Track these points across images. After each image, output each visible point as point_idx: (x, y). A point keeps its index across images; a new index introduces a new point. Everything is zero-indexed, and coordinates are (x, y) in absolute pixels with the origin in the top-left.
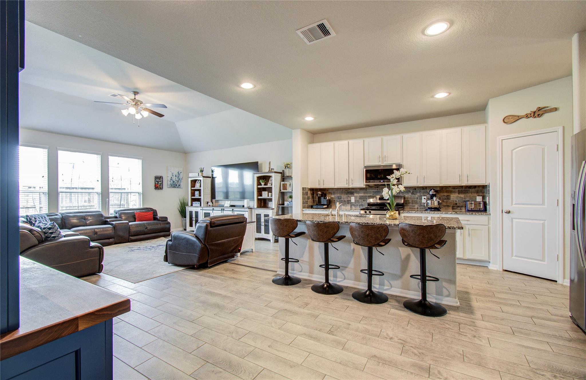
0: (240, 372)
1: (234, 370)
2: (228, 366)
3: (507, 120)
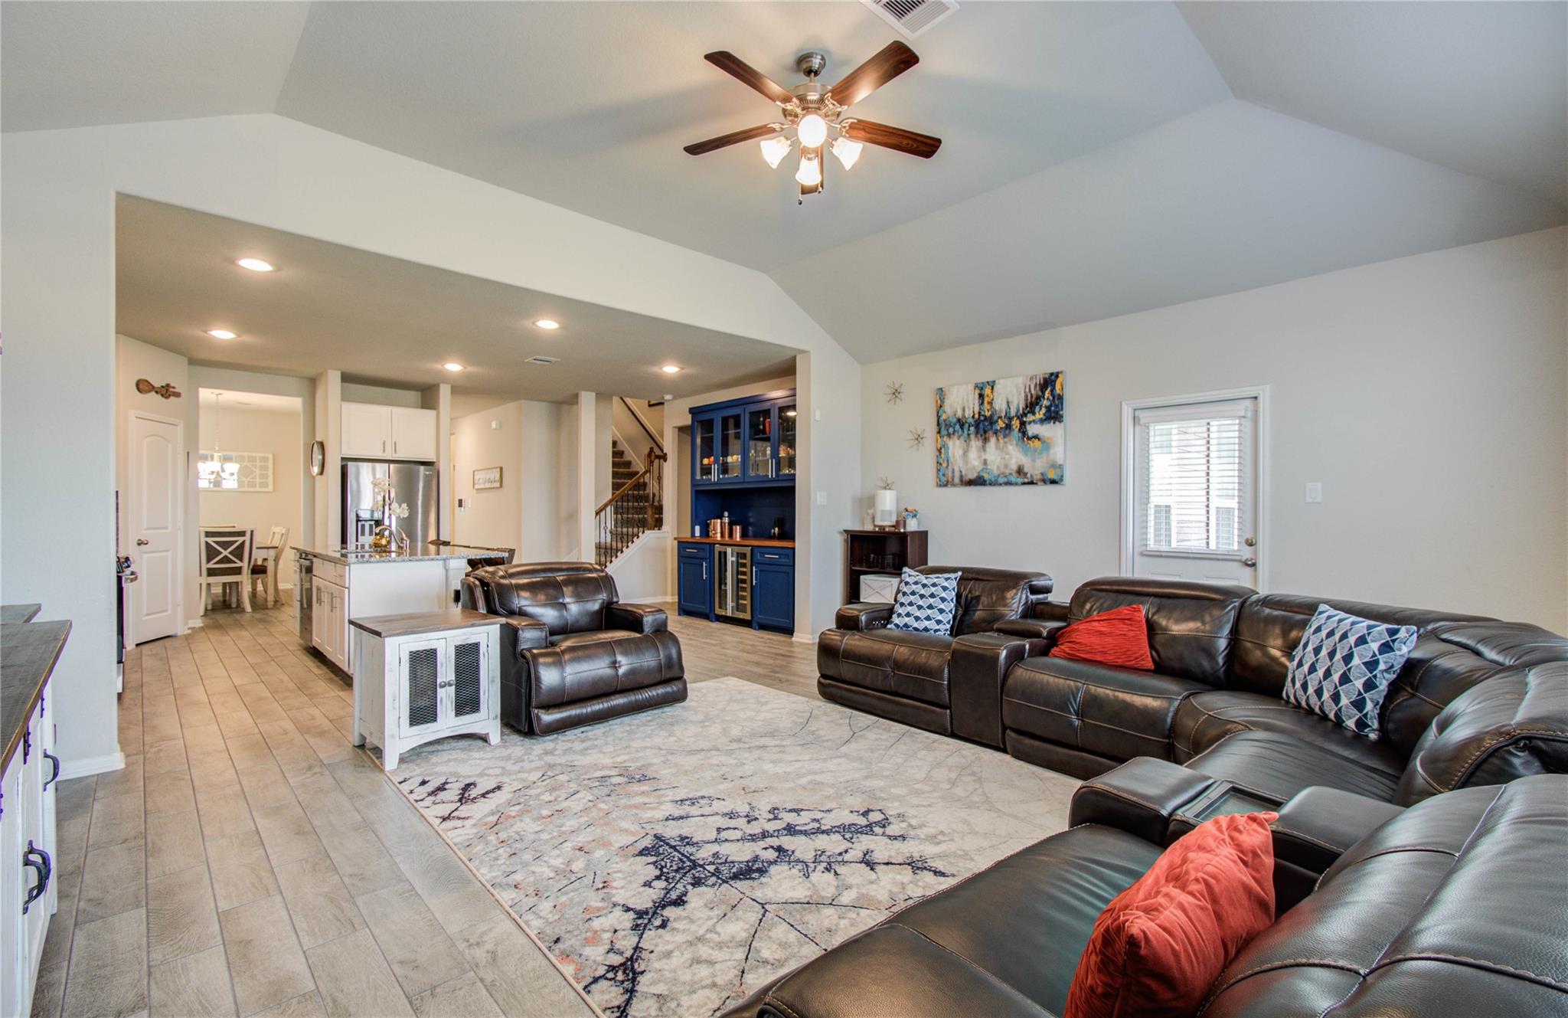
3: (143, 386)
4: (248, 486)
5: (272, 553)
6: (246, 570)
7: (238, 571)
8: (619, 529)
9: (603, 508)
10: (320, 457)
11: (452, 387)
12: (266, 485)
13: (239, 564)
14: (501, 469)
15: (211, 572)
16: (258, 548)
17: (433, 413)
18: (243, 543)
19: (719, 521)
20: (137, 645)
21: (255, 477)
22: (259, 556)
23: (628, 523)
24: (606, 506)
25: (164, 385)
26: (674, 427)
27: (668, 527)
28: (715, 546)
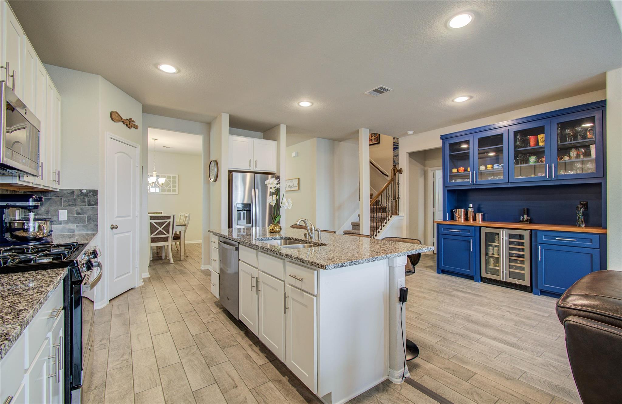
3: (114, 116)
4: (167, 192)
5: (183, 228)
6: (170, 239)
7: (166, 239)
10: (216, 170)
11: (287, 126)
12: (174, 191)
13: (167, 235)
14: (299, 179)
15: (153, 240)
16: (176, 225)
17: (276, 142)
18: (169, 223)
19: (463, 210)
20: (110, 301)
21: (170, 187)
22: (177, 230)
25: (129, 118)
26: (407, 153)
27: (404, 213)
28: (482, 228)
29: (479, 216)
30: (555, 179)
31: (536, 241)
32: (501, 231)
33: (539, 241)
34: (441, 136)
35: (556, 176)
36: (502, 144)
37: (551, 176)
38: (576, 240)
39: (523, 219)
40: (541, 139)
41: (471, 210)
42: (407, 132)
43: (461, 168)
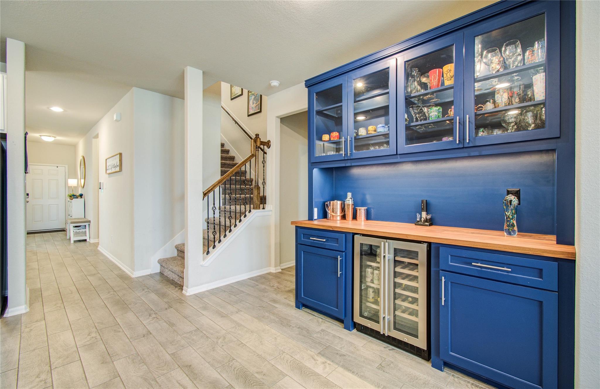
0: (292, 361)
1: (297, 365)
2: (303, 369)
8: (228, 207)
9: (212, 189)
14: (121, 154)
19: (339, 202)
23: (236, 201)
24: (214, 186)
26: (277, 117)
27: (272, 206)
28: (356, 236)
29: (362, 211)
30: (471, 145)
31: (438, 265)
32: (383, 243)
33: (442, 266)
34: (305, 81)
35: (471, 139)
36: (388, 88)
37: (464, 139)
38: (510, 270)
39: (421, 218)
40: (448, 74)
41: (349, 201)
42: (271, 82)
43: (334, 133)
